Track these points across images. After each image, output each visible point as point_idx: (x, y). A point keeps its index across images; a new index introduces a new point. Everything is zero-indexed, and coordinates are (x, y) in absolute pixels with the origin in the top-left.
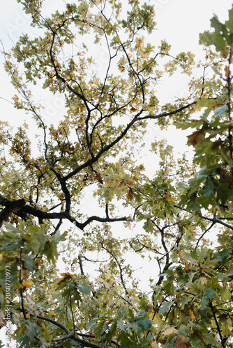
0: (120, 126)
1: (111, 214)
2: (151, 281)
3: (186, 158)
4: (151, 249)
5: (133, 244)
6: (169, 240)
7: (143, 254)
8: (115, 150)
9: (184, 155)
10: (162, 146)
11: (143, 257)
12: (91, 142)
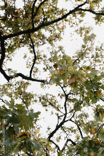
0: (63, 9)
1: (34, 75)
2: (49, 129)
3: (103, 48)
4: (55, 107)
5: (42, 100)
6: (69, 103)
7: (47, 108)
8: (53, 27)
9: (102, 45)
10: (88, 32)
11: (47, 110)
12: (36, 15)
